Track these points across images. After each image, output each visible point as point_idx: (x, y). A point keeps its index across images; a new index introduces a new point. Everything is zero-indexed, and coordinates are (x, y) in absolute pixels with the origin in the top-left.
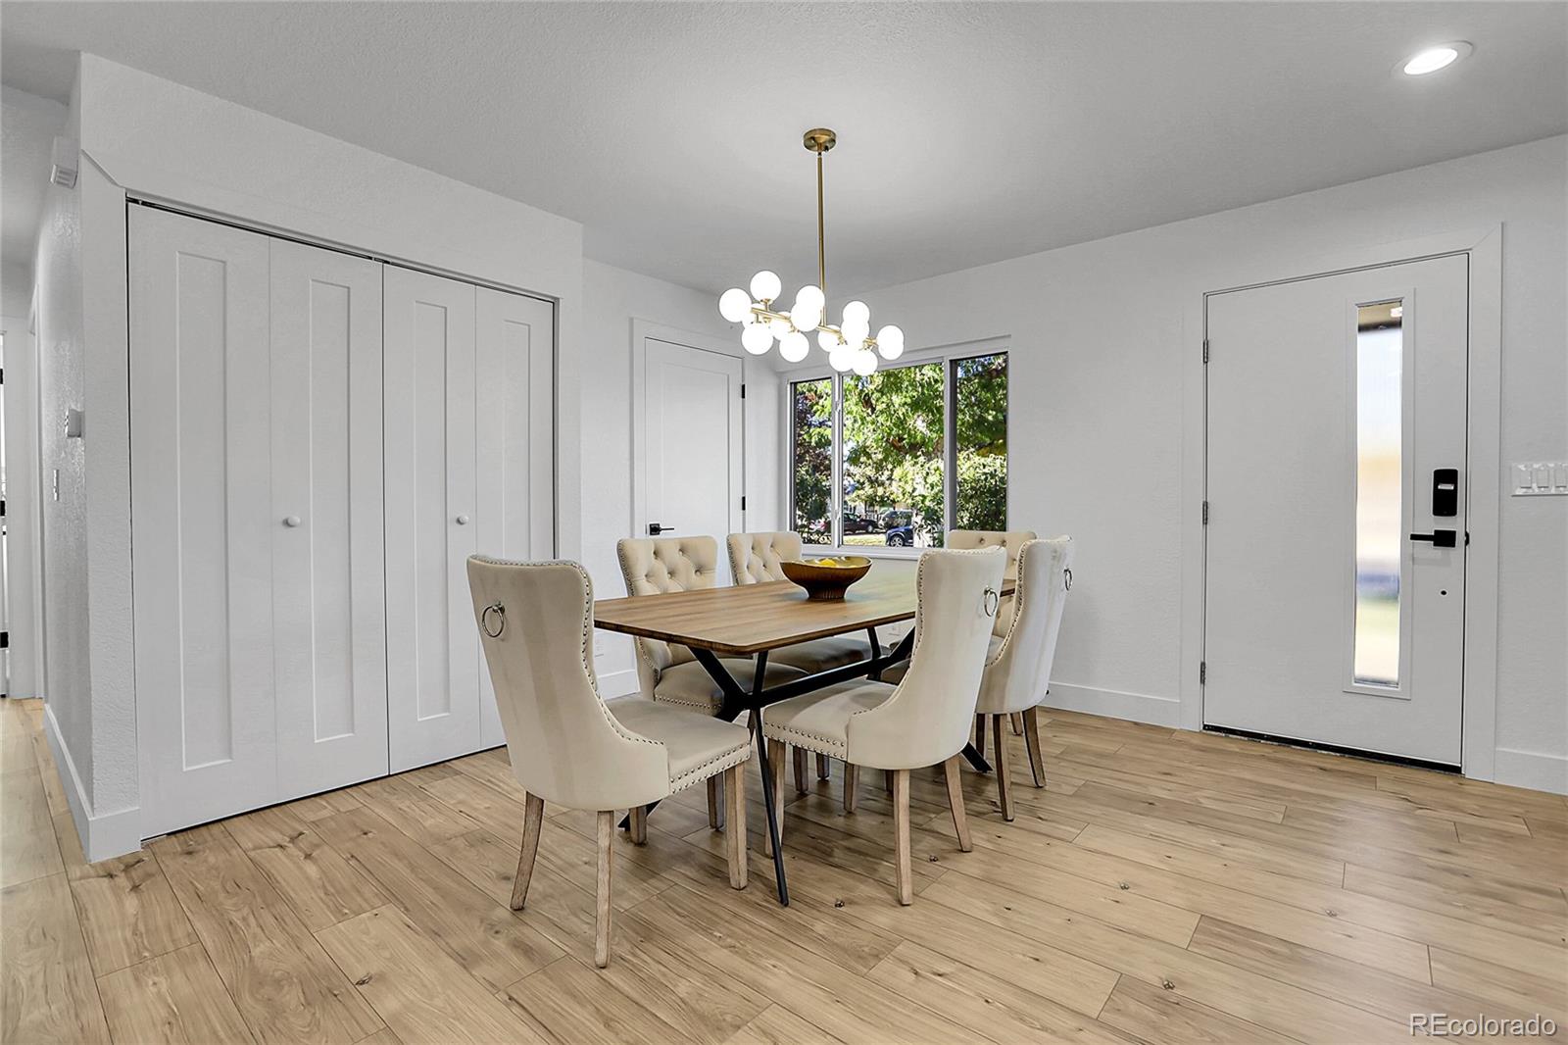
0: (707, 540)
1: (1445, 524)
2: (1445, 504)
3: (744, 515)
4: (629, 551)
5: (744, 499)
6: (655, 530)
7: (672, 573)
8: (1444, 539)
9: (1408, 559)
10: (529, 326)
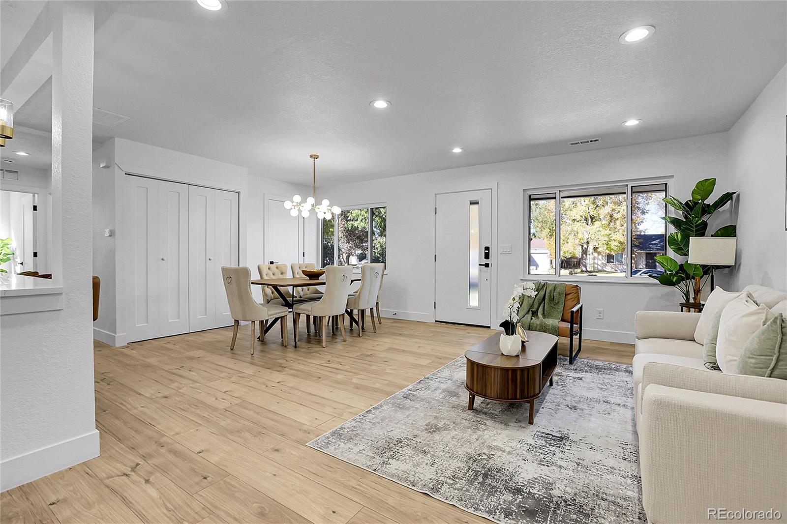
0: (285, 266)
1: (487, 261)
2: (487, 256)
3: (304, 259)
4: (261, 268)
5: (304, 253)
6: (272, 263)
7: (273, 274)
8: (487, 265)
9: (480, 271)
10: (231, 200)
